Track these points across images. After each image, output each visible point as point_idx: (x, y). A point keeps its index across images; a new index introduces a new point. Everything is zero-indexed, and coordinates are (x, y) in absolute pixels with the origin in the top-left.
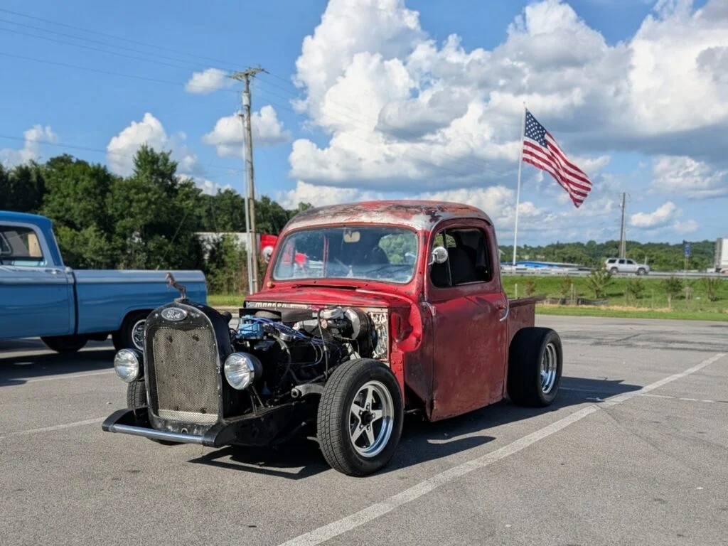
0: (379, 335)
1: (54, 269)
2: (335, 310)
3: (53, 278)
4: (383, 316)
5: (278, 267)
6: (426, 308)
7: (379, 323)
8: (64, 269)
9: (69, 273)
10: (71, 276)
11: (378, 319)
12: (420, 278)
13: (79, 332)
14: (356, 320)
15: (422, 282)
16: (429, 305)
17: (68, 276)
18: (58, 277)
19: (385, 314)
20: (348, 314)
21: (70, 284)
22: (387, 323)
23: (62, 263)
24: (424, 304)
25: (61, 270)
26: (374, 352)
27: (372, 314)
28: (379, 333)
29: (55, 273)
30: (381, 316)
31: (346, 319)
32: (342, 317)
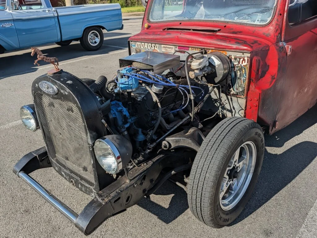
0: (238, 76)
1: (47, 10)
2: (202, 60)
3: (47, 14)
4: (244, 60)
5: (153, 11)
6: (283, 48)
7: (239, 65)
8: (52, 9)
9: (54, 11)
10: (56, 12)
11: (239, 62)
12: (280, 20)
13: (63, 40)
14: (219, 65)
15: (281, 24)
16: (285, 44)
17: (54, 12)
18: (49, 14)
19: (246, 59)
20: (213, 61)
21: (56, 17)
22: (248, 66)
23: (51, 6)
24: (281, 44)
25: (51, 10)
26: (232, 89)
27: (233, 57)
28: (239, 73)
29: (47, 11)
30: (242, 59)
31: (211, 65)
32: (208, 64)
